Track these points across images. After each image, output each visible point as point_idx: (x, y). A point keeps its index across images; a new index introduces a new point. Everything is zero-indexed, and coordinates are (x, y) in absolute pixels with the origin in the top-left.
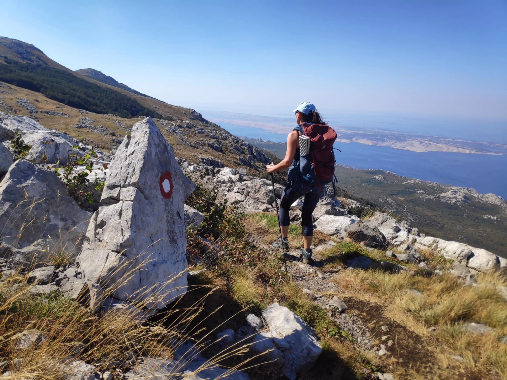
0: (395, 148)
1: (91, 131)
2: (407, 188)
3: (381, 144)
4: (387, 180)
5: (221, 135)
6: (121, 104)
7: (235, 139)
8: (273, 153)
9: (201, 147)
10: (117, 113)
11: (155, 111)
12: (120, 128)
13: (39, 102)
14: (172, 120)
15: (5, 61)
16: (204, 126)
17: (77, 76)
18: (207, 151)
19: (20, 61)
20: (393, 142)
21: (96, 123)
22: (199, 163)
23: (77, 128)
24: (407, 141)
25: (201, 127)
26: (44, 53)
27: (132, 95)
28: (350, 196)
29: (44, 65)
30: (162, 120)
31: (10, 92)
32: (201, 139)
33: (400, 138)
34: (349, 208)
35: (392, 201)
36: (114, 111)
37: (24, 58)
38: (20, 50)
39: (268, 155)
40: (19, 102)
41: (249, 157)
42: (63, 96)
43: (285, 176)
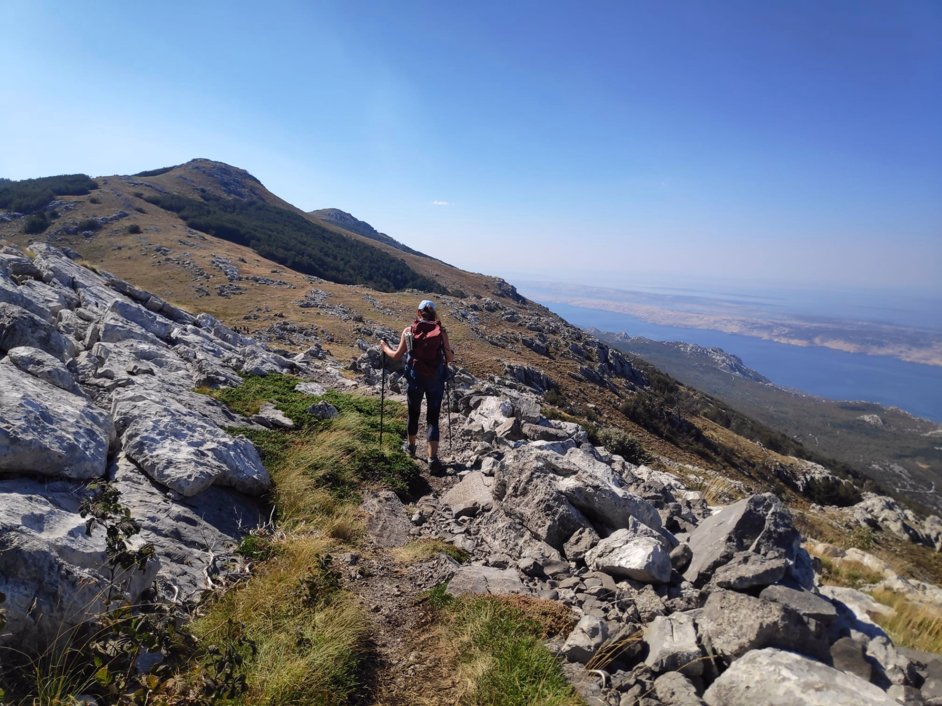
0: (908, 360)
1: (322, 312)
2: (935, 444)
3: (875, 351)
4: (889, 426)
5: (548, 324)
6: (378, 269)
7: (575, 333)
8: (648, 361)
9: (510, 346)
10: (371, 283)
11: (434, 282)
12: (373, 310)
13: (246, 262)
14: (462, 296)
15: (202, 197)
16: (520, 308)
17: (311, 220)
18: (520, 353)
19: (225, 196)
20: (903, 349)
21: (333, 299)
22: (505, 374)
23: (301, 306)
24: (935, 347)
25: (512, 310)
26: (262, 183)
27: (398, 254)
28: (808, 454)
29: (260, 203)
30: (444, 296)
31: (202, 246)
32: (510, 331)
33: (917, 341)
34: (806, 479)
35: (901, 469)
36: (366, 280)
37: (230, 192)
38: (226, 178)
39: (638, 364)
40: (214, 262)
41: (601, 367)
42: (286, 252)
43: (672, 408)
